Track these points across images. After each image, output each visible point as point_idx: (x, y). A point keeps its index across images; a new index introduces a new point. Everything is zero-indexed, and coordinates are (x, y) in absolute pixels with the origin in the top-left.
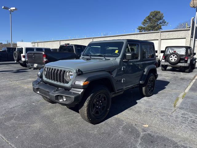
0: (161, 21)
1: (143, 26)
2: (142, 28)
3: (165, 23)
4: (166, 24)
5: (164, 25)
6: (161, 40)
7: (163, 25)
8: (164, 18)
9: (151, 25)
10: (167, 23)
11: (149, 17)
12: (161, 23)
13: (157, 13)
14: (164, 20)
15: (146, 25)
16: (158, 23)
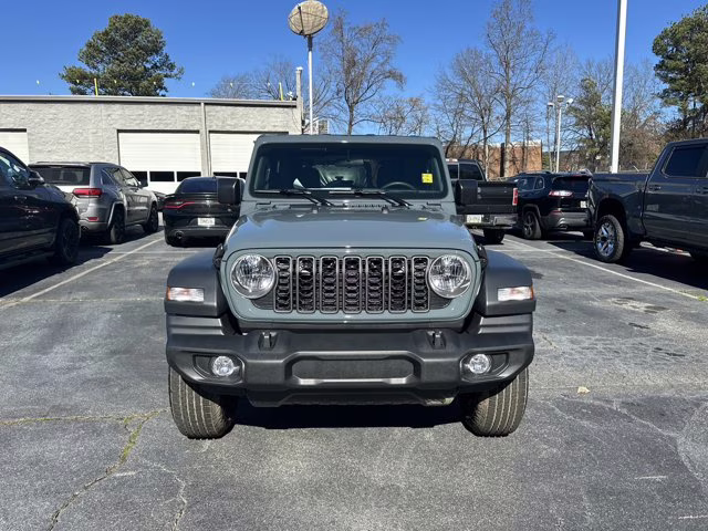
0: (157, 58)
1: (88, 70)
2: (83, 77)
3: (172, 67)
4: (175, 71)
5: (170, 76)
6: (210, 132)
7: (166, 76)
8: (165, 50)
9: (125, 67)
10: (181, 71)
11: (106, 33)
12: (155, 67)
13: (138, 27)
14: (167, 57)
15: (100, 67)
16: (148, 66)
